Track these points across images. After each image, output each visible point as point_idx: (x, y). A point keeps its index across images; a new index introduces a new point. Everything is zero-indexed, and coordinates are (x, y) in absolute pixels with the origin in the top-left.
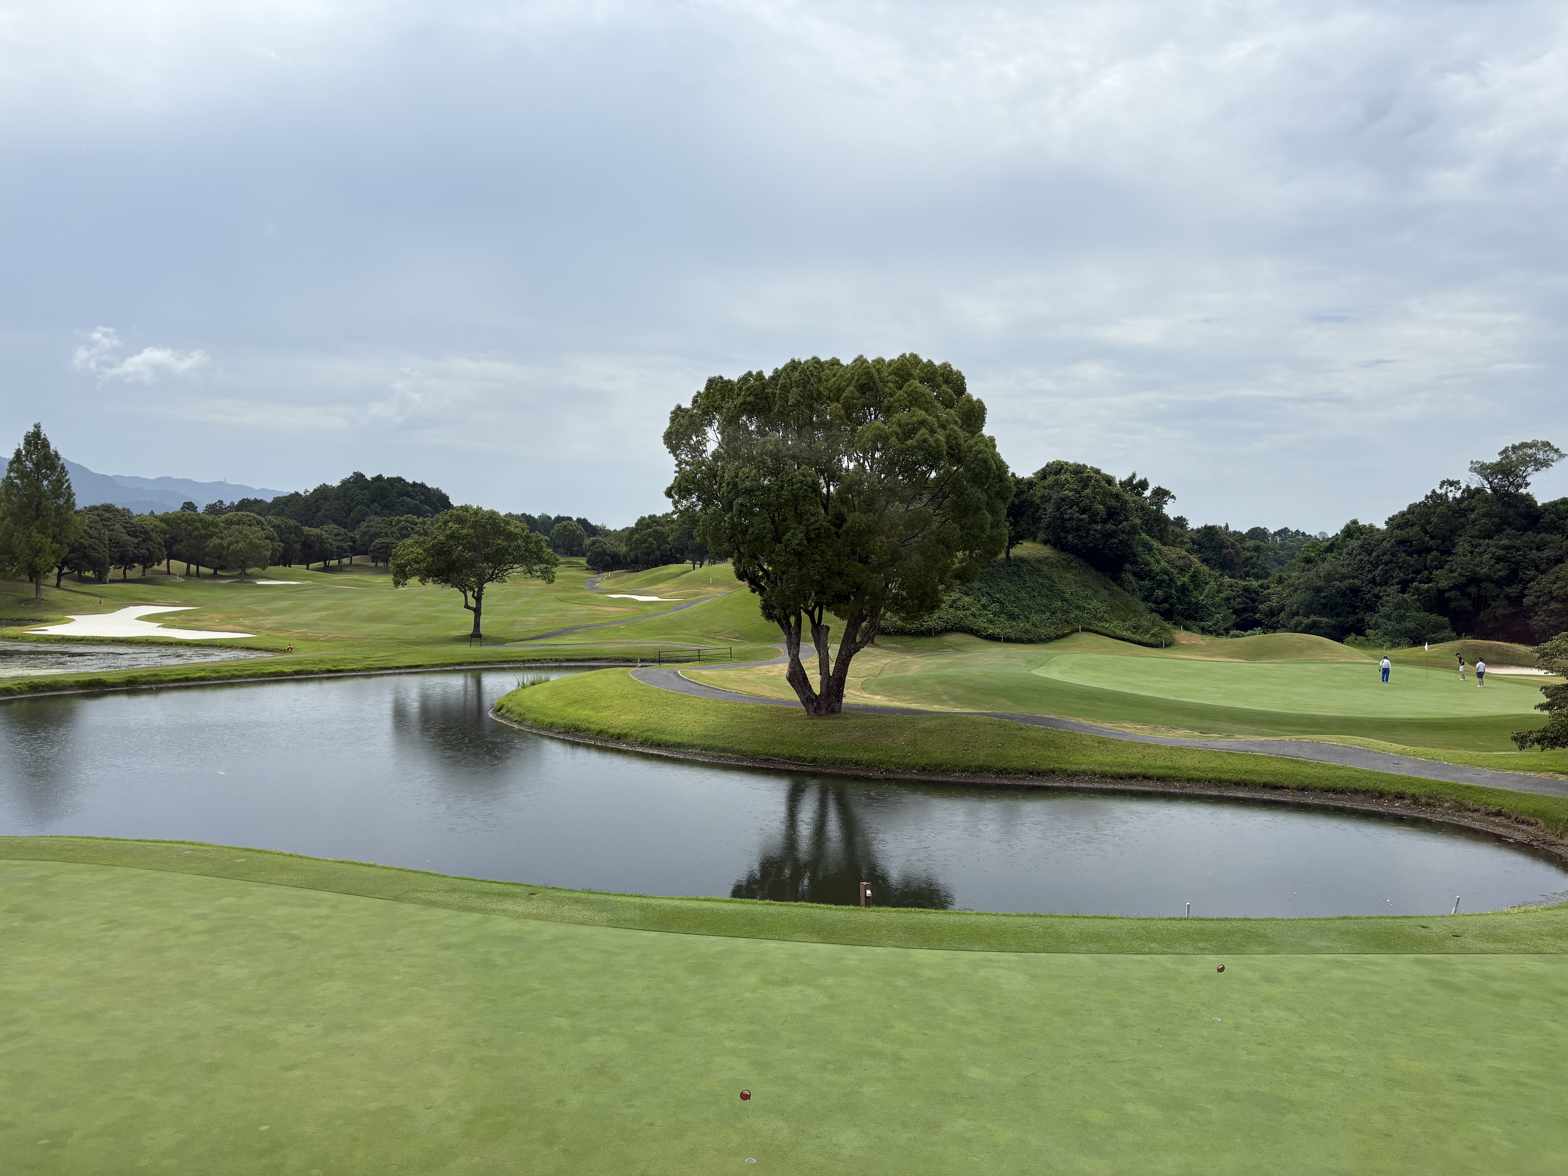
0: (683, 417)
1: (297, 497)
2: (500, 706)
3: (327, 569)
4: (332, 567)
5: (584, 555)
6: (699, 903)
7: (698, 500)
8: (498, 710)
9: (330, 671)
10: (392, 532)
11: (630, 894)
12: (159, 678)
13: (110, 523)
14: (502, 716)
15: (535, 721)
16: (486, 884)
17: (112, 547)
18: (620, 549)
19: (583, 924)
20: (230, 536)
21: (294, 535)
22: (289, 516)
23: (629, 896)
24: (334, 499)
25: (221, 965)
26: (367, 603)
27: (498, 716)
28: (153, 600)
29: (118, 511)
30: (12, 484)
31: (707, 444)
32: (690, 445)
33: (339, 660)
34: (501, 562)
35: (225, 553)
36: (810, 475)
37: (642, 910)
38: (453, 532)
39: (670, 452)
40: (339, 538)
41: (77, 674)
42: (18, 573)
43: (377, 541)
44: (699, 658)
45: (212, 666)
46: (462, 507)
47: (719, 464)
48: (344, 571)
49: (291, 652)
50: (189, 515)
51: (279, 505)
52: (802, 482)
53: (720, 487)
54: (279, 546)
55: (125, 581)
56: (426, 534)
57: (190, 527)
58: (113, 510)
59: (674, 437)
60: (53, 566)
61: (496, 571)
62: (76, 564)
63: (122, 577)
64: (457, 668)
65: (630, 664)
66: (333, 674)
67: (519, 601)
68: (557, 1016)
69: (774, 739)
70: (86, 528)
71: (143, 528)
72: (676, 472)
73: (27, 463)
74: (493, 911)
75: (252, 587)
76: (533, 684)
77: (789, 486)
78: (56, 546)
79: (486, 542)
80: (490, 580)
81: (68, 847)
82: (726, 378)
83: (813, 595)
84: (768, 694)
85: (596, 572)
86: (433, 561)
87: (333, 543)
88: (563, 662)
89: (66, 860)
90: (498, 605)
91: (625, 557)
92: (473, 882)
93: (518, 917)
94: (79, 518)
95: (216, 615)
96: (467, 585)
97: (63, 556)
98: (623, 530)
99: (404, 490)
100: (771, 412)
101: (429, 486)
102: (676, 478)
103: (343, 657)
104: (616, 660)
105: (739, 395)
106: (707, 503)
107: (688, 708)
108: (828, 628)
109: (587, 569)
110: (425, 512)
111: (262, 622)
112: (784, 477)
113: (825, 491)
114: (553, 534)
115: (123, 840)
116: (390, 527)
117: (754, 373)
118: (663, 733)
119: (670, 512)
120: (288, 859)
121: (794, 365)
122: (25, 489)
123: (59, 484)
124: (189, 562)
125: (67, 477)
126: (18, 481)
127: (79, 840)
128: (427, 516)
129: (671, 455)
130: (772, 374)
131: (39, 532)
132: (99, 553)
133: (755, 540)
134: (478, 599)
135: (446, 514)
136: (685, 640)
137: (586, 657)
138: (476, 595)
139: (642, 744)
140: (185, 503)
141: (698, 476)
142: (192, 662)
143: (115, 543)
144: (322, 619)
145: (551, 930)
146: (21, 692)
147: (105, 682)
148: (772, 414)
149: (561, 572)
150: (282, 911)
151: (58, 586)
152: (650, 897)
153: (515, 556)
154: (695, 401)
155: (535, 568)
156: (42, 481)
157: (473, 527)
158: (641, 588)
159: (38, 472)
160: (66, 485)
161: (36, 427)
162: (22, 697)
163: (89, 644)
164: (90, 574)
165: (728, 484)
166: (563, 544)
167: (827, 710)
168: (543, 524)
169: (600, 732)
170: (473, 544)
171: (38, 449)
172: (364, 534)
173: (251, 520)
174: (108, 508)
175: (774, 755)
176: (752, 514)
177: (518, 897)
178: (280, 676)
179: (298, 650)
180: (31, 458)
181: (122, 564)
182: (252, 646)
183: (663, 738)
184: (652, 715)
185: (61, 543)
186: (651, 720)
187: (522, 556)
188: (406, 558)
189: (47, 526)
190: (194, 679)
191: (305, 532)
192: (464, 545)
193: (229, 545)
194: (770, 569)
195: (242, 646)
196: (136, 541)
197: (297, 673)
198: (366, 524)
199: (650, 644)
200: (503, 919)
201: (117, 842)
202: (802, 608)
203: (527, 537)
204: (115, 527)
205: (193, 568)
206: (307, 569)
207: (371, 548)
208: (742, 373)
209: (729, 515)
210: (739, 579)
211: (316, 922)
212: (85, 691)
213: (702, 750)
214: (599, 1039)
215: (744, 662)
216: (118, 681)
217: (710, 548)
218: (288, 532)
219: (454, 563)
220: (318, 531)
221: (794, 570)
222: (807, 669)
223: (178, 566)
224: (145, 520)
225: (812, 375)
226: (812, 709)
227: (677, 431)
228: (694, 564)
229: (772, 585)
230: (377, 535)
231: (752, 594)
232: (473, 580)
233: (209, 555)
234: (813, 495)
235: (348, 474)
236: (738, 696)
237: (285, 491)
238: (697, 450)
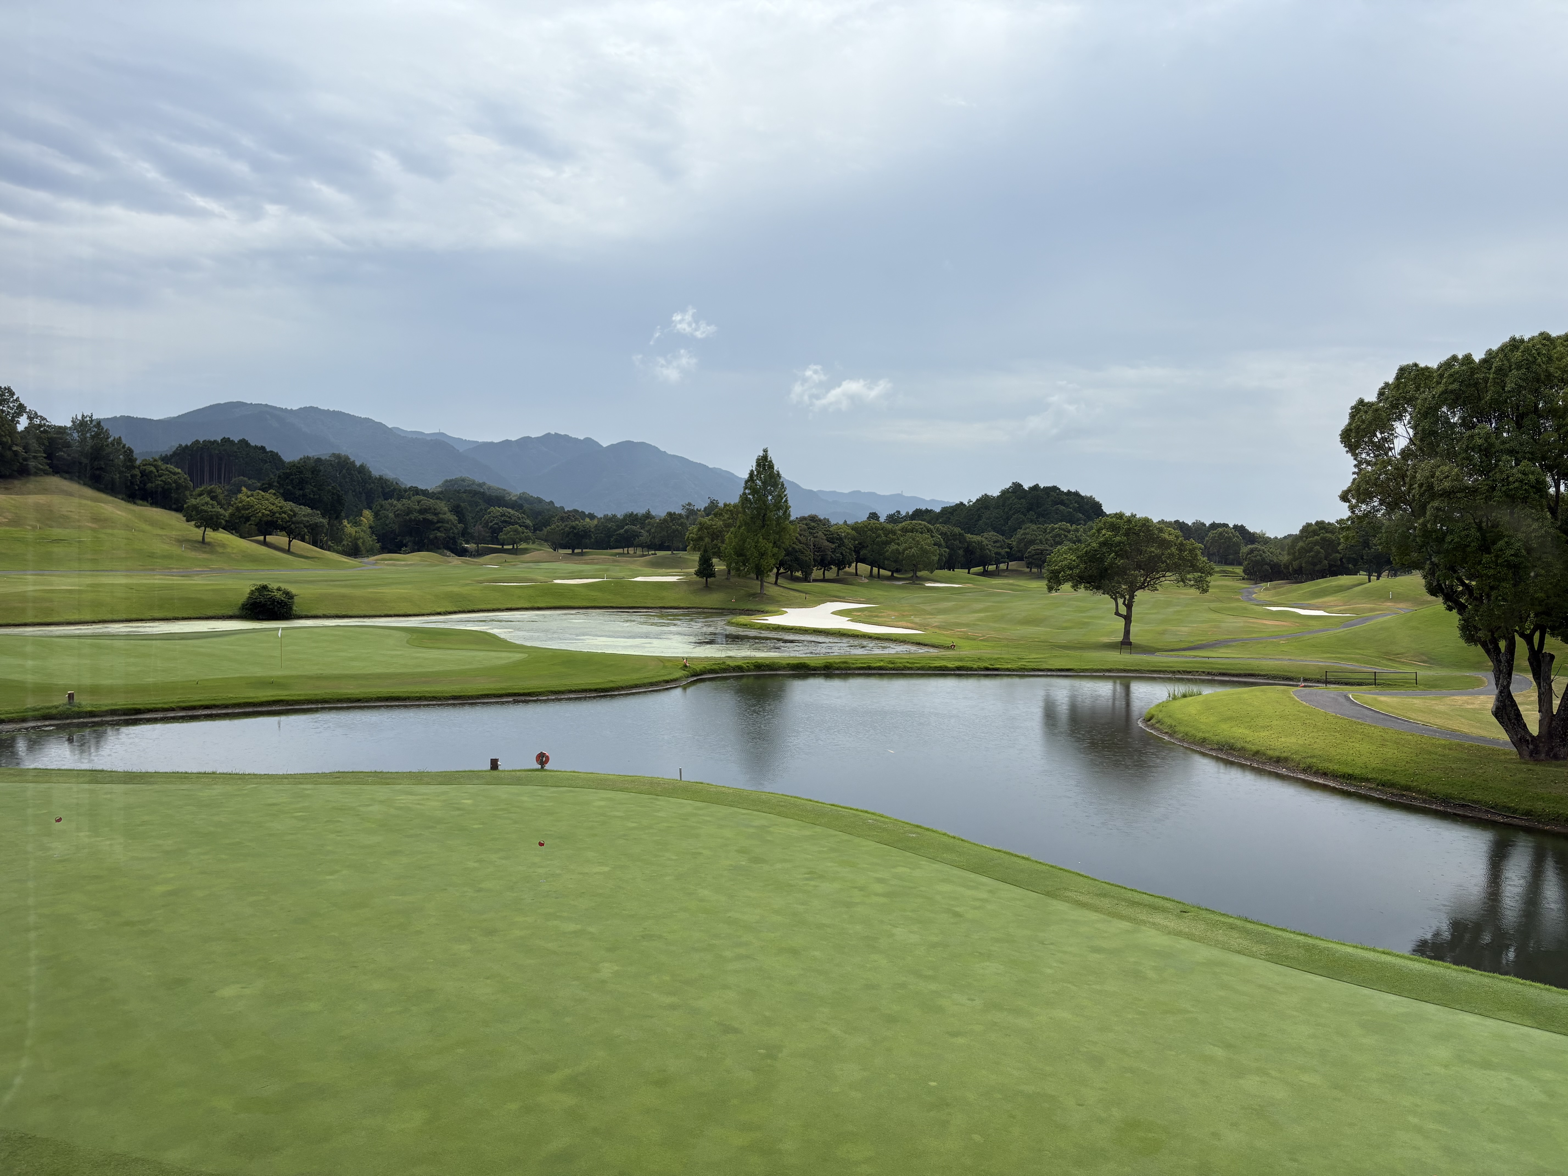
0: (1366, 412)
1: (962, 507)
2: (1150, 716)
3: (985, 574)
4: (990, 571)
5: (1240, 564)
6: (1377, 955)
7: (1381, 504)
8: (1148, 720)
9: (987, 669)
10: (1047, 540)
11: (1293, 930)
12: (848, 665)
13: (815, 531)
14: (1152, 727)
15: (1186, 734)
16: (1135, 894)
17: (816, 551)
18: (1281, 558)
19: (1239, 952)
20: (905, 543)
21: (958, 542)
22: (954, 525)
23: (1291, 932)
24: (994, 508)
25: (897, 927)
26: (1022, 607)
27: (1148, 726)
28: (844, 598)
29: (820, 520)
30: (747, 499)
31: (1395, 441)
32: (1373, 442)
33: (996, 659)
34: (1154, 569)
35: (900, 557)
36: (1533, 473)
37: (1307, 950)
38: (1106, 540)
39: (1347, 452)
40: (998, 545)
41: (788, 658)
42: (748, 572)
43: (1032, 547)
44: (1374, 682)
45: (889, 658)
46: (1116, 514)
47: (1410, 462)
48: (1001, 576)
49: (953, 649)
50: (874, 524)
51: (946, 514)
52: (1521, 481)
53: (1410, 489)
54: (945, 552)
55: (824, 580)
56: (1079, 541)
57: (874, 535)
58: (817, 520)
59: (1353, 435)
60: (773, 566)
61: (1148, 579)
62: (789, 565)
63: (822, 577)
64: (1107, 674)
65: (1291, 683)
66: (990, 672)
67: (1171, 610)
68: (1211, 1044)
69: (1474, 783)
70: (798, 535)
71: (839, 535)
72: (1354, 473)
73: (758, 481)
74: (1144, 922)
75: (921, 588)
76: (1184, 696)
77: (1503, 485)
78: (776, 550)
79: (1138, 550)
80: (1142, 587)
81: (781, 804)
82: (1422, 365)
83: (1532, 615)
84: (1465, 729)
85: (1253, 582)
86: (1086, 568)
87: (992, 550)
88: (1216, 675)
89: (779, 814)
90: (1147, 614)
91: (1287, 567)
92: (1123, 890)
93: (1169, 933)
94: (793, 527)
95: (892, 613)
96: (1118, 593)
97: (781, 559)
98: (1285, 537)
99: (1059, 498)
100: (1481, 400)
101: (1083, 494)
102: (1354, 480)
103: (1000, 656)
104: (1274, 677)
105: (1439, 383)
106: (1392, 507)
107: (1362, 736)
108: (1552, 657)
109: (1243, 579)
110: (1078, 520)
111: (929, 620)
112: (1498, 475)
113: (1552, 490)
114: (1208, 541)
115: (821, 803)
116: (1044, 534)
117: (1460, 357)
118: (1330, 761)
119: (1345, 518)
120: (952, 840)
121: (1515, 344)
122: (755, 503)
123: (780, 498)
124: (872, 565)
125: (785, 493)
126: (751, 497)
127: (789, 798)
128: (1080, 524)
129: (1349, 454)
130: (1483, 357)
131: (764, 539)
132: (806, 556)
133: (1454, 549)
134: (1129, 607)
135: (1100, 521)
136: (1357, 661)
137: (1242, 672)
138: (1126, 603)
139: (1304, 771)
140: (870, 513)
141: (1381, 477)
142: (873, 653)
143: (818, 548)
144: (980, 620)
145: (1204, 953)
146: (749, 670)
147: (808, 665)
148: (1483, 402)
149: (1216, 581)
150: (946, 888)
151: (776, 583)
152: (1317, 938)
153: (1168, 564)
154: (1381, 393)
155: (1188, 576)
156: (768, 496)
157: (1127, 534)
158: (1307, 600)
159: (765, 488)
160: (784, 499)
161: (764, 452)
162: (749, 674)
163: (797, 633)
164: (799, 574)
165: (1421, 486)
166: (1218, 552)
167: (1547, 754)
168: (1197, 531)
169: (1257, 753)
170: (1126, 551)
171: (766, 470)
172: (1020, 541)
173: (922, 528)
174: (813, 518)
175: (1474, 802)
176: (1451, 519)
177: (1169, 912)
178: (944, 670)
179: (960, 647)
180: (761, 478)
181: (822, 566)
182: (921, 642)
183: (1331, 767)
184: (1318, 741)
185: (779, 548)
186: (1315, 746)
187: (1175, 564)
188: (1060, 565)
189: (770, 533)
190: (874, 668)
191: (968, 539)
192: (1116, 553)
193: (904, 550)
194: (1474, 583)
195: (913, 641)
196: (833, 546)
197: (959, 668)
198: (1022, 531)
199: (1314, 662)
200: (1153, 932)
201: (817, 804)
202: (1516, 631)
203: (1181, 544)
204: (818, 535)
205: (875, 570)
206: (969, 573)
207: (1027, 555)
208: (1444, 357)
209: (1421, 521)
210: (1432, 595)
211: (977, 904)
212: (794, 672)
213: (1378, 785)
214: (1258, 1079)
215: (1434, 690)
216: (818, 665)
217: (1396, 559)
218: (953, 539)
219: (1106, 570)
220: (979, 538)
221: (1507, 585)
222: (1519, 703)
223: (863, 568)
224: (840, 528)
225: (1538, 354)
226: (1526, 753)
227: (1358, 428)
228: (1370, 576)
229: (1475, 603)
230: (1032, 542)
231: (1448, 612)
232: (1124, 587)
233: (888, 559)
234: (1537, 496)
235: (1007, 485)
236: (1426, 728)
237: (951, 501)
238: (1381, 448)
